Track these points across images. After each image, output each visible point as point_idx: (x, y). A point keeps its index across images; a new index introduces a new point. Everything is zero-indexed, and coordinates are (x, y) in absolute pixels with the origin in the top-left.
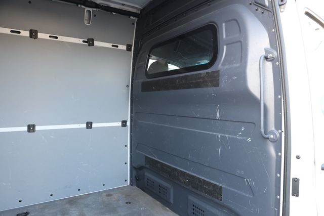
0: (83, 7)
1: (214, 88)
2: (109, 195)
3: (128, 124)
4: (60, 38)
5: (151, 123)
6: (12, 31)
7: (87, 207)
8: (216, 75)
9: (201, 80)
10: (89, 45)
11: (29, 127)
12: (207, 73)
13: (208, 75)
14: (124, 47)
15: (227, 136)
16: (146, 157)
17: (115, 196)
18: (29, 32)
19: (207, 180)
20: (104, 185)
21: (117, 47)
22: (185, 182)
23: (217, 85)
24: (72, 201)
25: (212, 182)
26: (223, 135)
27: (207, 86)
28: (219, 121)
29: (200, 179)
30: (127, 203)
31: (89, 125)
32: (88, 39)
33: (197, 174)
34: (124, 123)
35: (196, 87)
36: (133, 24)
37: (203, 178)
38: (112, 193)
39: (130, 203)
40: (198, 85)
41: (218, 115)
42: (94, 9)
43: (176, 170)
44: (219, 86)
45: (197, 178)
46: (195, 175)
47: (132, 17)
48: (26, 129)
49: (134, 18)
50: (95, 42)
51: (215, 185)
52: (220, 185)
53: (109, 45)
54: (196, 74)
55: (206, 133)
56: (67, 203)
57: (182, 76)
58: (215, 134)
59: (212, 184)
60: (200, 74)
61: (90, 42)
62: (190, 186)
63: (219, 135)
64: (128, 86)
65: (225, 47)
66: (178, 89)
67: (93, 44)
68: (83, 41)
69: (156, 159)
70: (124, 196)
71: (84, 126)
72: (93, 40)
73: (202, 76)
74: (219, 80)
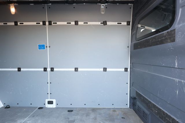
0: (100, 4)
1: (172, 43)
2: (114, 111)
3: (129, 70)
4: (89, 23)
5: (139, 70)
6: (67, 23)
7: (100, 115)
8: (173, 32)
9: (164, 38)
10: (104, 25)
11: (75, 69)
12: (168, 32)
13: (168, 34)
14: (125, 23)
15: (183, 81)
16: (136, 91)
17: (117, 112)
18: (74, 22)
19: (169, 114)
20: (113, 105)
21: (121, 23)
22: (155, 112)
23: (174, 41)
24: (94, 110)
25: (172, 116)
26: (180, 80)
27: (167, 42)
28: (177, 69)
29: (164, 112)
30: (122, 118)
31: (105, 69)
32: (103, 22)
33: (162, 108)
34: (126, 70)
35: (161, 44)
36: (130, 8)
37: (166, 112)
38: (116, 110)
39: (124, 118)
40: (162, 42)
41: (176, 65)
42: (106, 4)
43: (151, 102)
44: (175, 41)
45: (162, 111)
46: (161, 108)
47: (129, 4)
48: (74, 70)
49: (131, 4)
50: (107, 22)
51: (173, 119)
52: (177, 120)
53: (116, 23)
54: (161, 34)
55: (168, 78)
56: (91, 110)
57: (153, 37)
58: (174, 79)
59: (171, 118)
60: (163, 34)
61: (105, 23)
62: (158, 116)
63: (177, 80)
64: (128, 47)
65: (180, 10)
66: (151, 46)
67: (106, 24)
68: (101, 23)
69: (141, 93)
70: (122, 113)
71: (102, 70)
72: (106, 22)
73: (164, 35)
74: (175, 36)
